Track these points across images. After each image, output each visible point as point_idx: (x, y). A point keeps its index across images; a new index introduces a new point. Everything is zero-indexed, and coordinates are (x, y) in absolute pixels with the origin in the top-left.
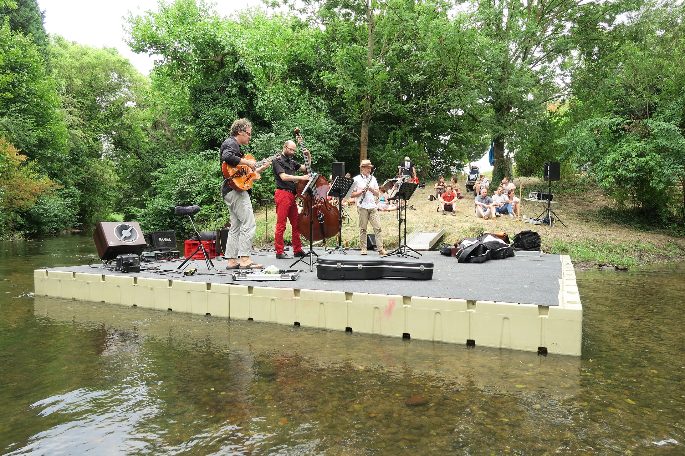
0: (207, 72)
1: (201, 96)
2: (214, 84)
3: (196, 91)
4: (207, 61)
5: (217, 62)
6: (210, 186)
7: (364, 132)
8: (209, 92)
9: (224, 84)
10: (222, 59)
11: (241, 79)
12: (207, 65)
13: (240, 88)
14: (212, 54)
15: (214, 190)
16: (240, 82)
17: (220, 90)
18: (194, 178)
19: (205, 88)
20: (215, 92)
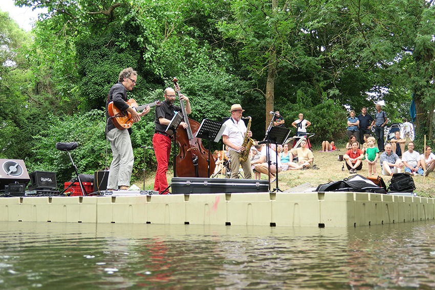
0: (95, 26)
1: (89, 52)
2: (103, 39)
3: (83, 46)
4: (95, 14)
5: (106, 15)
6: (96, 148)
7: (270, 87)
8: (97, 47)
9: (113, 39)
10: (112, 12)
11: (132, 33)
12: (95, 19)
13: (131, 42)
14: (101, 7)
15: (100, 154)
16: (131, 36)
17: (109, 45)
18: (78, 141)
19: (92, 43)
20: (104, 47)
